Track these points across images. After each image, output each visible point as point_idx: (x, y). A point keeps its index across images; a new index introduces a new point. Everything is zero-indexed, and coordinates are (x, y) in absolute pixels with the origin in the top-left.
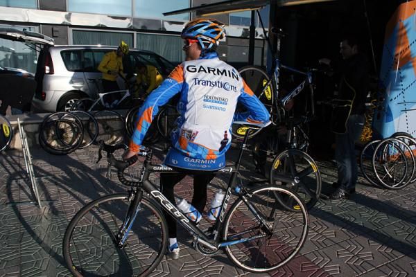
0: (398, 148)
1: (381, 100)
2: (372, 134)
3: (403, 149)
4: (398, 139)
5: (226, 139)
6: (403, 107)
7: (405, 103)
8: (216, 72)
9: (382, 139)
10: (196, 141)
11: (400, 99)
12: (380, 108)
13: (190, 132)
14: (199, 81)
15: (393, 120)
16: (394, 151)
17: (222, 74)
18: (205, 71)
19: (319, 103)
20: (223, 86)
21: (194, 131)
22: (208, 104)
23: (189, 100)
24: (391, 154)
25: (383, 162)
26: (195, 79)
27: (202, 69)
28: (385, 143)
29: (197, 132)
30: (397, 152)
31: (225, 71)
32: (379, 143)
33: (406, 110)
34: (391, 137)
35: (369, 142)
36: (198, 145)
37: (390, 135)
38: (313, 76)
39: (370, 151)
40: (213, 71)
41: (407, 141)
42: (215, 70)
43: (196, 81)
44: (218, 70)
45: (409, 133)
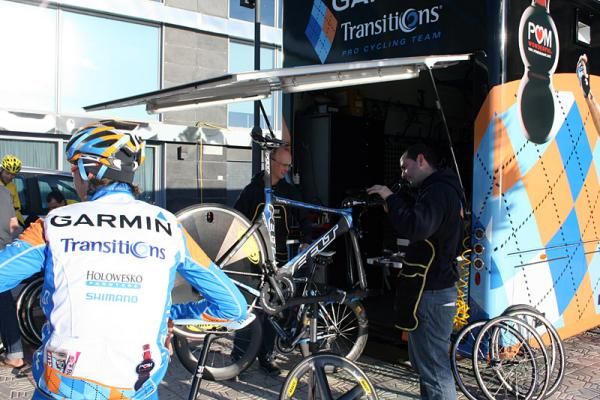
0: (517, 335)
1: (479, 249)
2: (468, 312)
3: (525, 336)
4: (515, 317)
5: (147, 360)
6: (516, 260)
7: (519, 253)
8: (117, 223)
9: (489, 321)
10: (78, 372)
11: (511, 247)
12: (479, 264)
13: (62, 354)
14: (74, 244)
15: (502, 284)
16: (509, 340)
17: (131, 225)
18: (89, 222)
19: (370, 261)
20: (131, 250)
21: (71, 352)
22: (97, 290)
23: (56, 284)
24: (506, 346)
25: (493, 363)
26: (67, 240)
27: (85, 219)
28: (494, 327)
29: (78, 354)
30: (517, 341)
31: (138, 218)
32: (482, 326)
33: (522, 265)
34: (502, 315)
35: (466, 327)
36: (83, 381)
37: (501, 312)
38: (354, 215)
39: (468, 343)
40: (109, 222)
41: (530, 320)
42: (114, 218)
43: (69, 244)
44: (123, 218)
45: (533, 305)
